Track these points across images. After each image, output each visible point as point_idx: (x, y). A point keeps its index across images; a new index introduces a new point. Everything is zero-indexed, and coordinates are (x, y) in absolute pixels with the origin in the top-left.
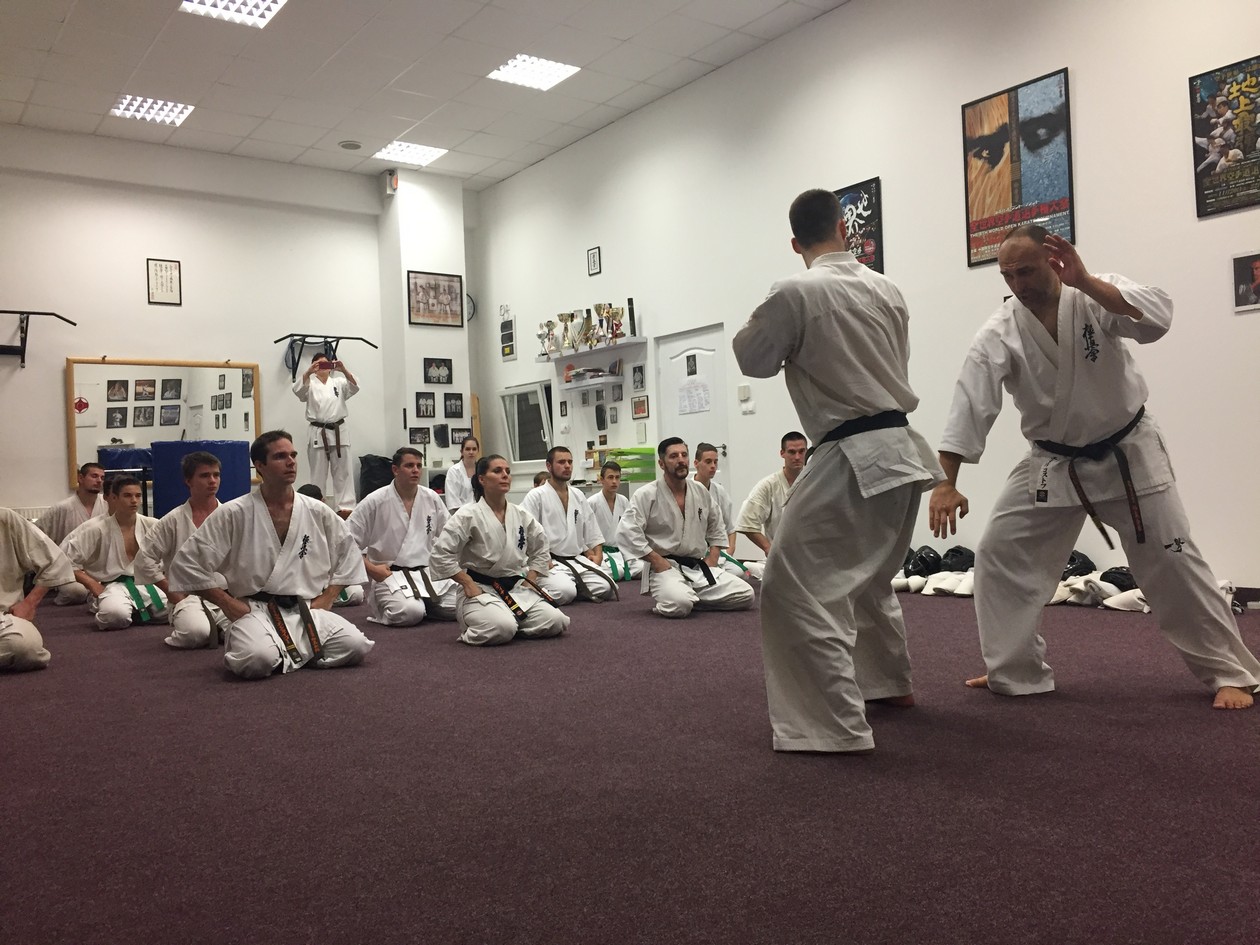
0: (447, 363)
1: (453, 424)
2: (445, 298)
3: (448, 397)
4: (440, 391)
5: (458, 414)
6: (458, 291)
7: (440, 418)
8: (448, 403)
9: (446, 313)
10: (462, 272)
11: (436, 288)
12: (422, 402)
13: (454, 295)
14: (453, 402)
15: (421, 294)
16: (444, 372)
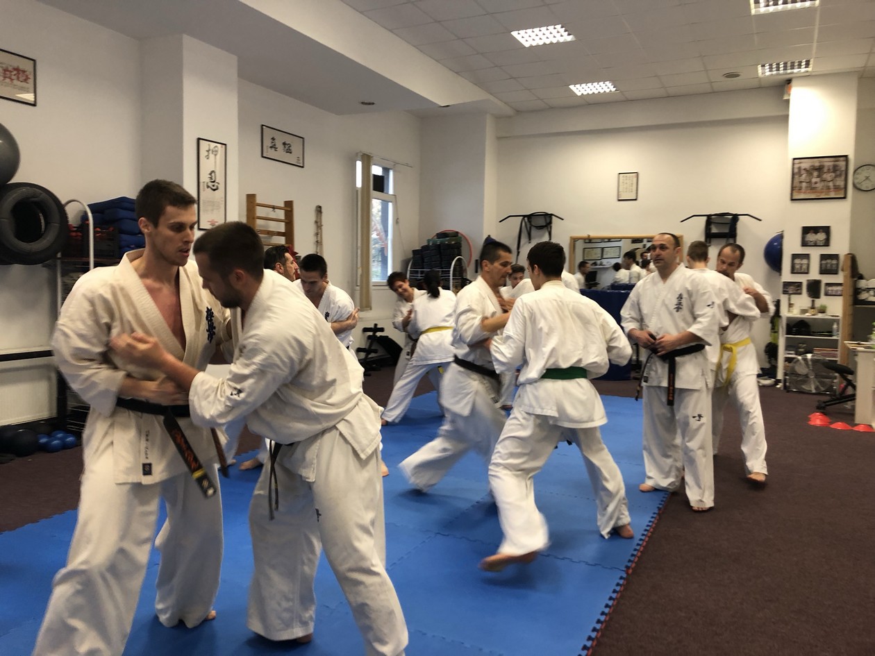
0: (826, 230)
1: (826, 279)
2: (828, 176)
3: (823, 257)
4: (815, 254)
5: (833, 272)
6: (843, 169)
7: (814, 274)
8: (823, 262)
9: (828, 188)
10: (850, 152)
11: (820, 169)
12: (797, 261)
13: (838, 173)
14: (829, 261)
15: (804, 176)
16: (821, 236)
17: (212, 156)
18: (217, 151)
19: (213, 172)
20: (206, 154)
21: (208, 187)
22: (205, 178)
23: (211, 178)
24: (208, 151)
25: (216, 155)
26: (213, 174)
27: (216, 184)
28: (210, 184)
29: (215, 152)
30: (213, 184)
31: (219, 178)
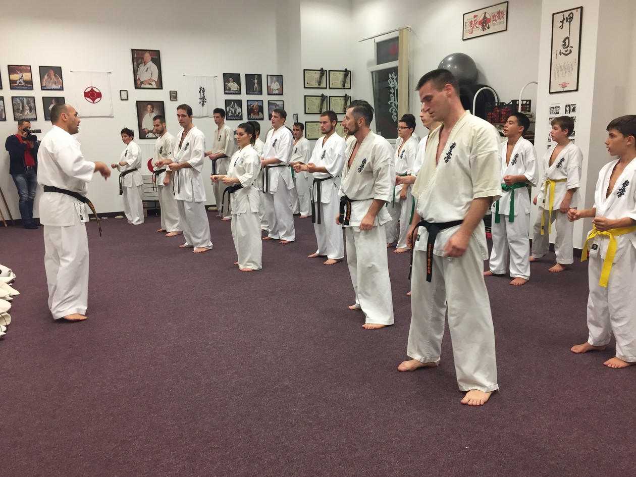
17: (566, 24)
18: (572, 18)
19: (568, 38)
20: (561, 24)
21: (560, 54)
22: (558, 46)
23: (565, 45)
24: (562, 22)
25: (570, 22)
26: (567, 41)
27: (571, 48)
28: (563, 51)
29: (570, 19)
30: (566, 49)
31: (574, 42)
